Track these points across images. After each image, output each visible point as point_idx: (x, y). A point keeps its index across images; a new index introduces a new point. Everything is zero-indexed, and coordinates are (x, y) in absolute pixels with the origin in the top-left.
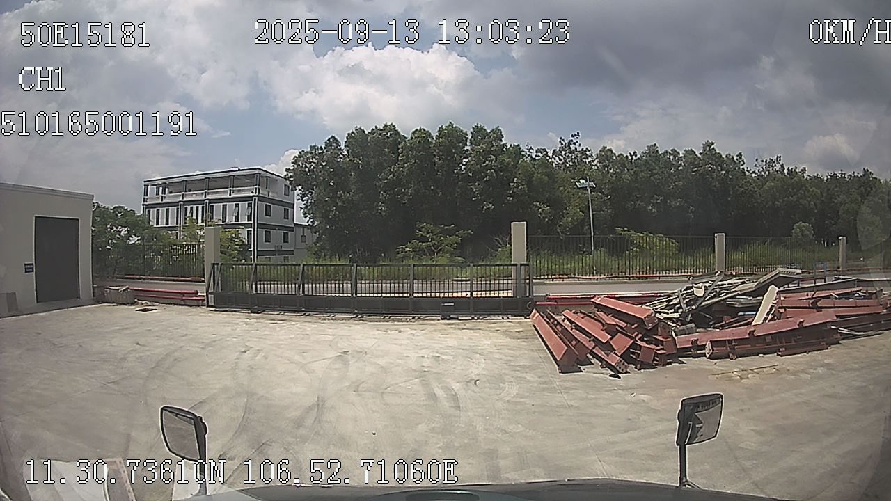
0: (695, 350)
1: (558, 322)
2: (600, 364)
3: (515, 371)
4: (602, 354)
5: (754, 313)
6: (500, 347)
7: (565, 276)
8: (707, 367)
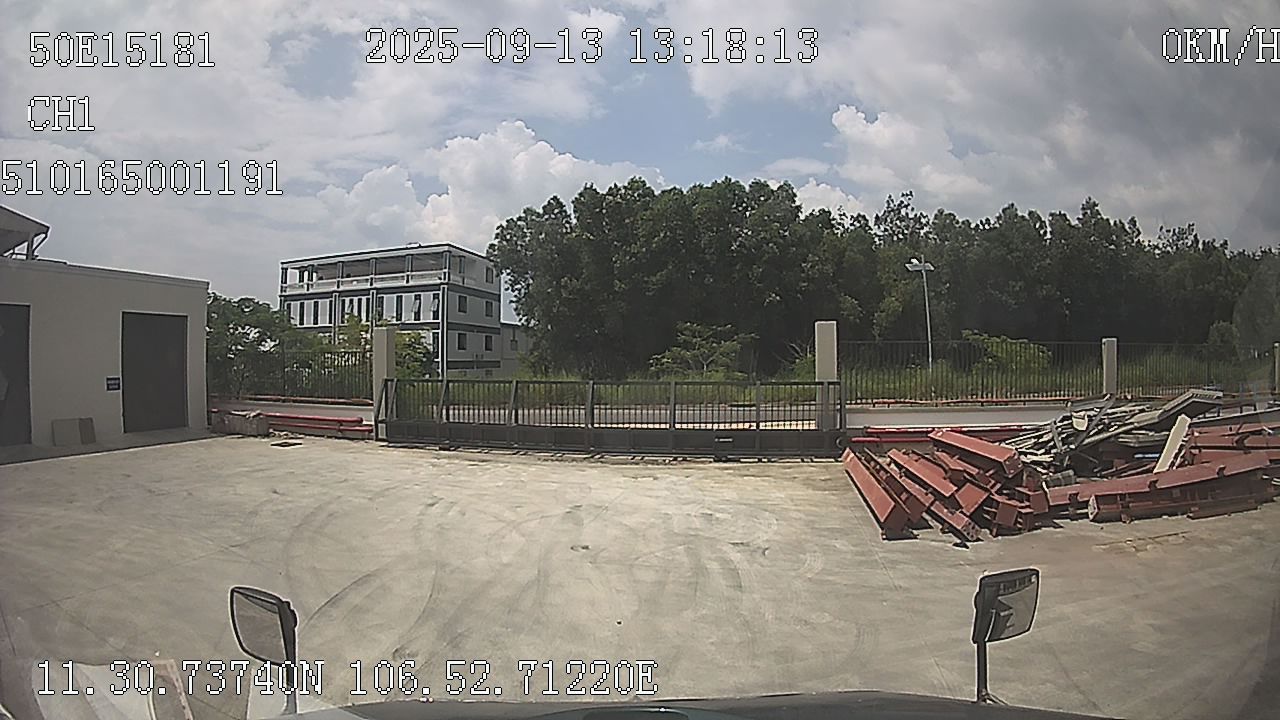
0: (1074, 508)
1: (881, 466)
2: (941, 527)
3: (820, 536)
4: (944, 513)
5: (1157, 455)
6: (798, 502)
7: (893, 401)
8: (1090, 534)
